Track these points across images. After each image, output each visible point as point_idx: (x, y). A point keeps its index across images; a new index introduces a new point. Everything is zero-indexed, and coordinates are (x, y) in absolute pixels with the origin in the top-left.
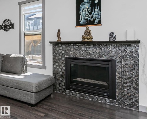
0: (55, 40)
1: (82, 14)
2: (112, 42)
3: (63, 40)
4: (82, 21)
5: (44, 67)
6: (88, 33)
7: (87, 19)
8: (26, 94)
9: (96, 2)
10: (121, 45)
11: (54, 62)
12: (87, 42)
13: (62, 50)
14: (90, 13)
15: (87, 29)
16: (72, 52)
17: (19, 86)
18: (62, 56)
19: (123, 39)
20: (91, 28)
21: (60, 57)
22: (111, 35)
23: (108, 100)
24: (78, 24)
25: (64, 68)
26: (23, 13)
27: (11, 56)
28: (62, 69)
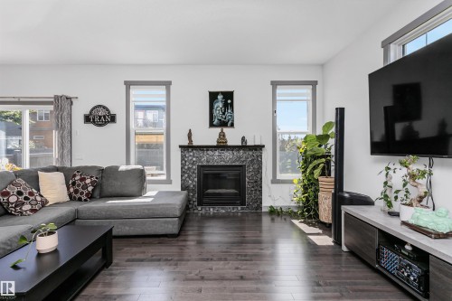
0: (186, 143)
1: (216, 113)
2: (244, 147)
3: (195, 144)
4: (216, 122)
5: (169, 181)
6: (222, 135)
7: (220, 120)
8: (166, 222)
9: (229, 101)
10: (250, 150)
11: (183, 173)
12: (222, 146)
13: (194, 156)
14: (224, 114)
15: (222, 131)
16: (205, 158)
17: (151, 213)
18: (193, 164)
19: (253, 144)
20: (225, 130)
21: (190, 166)
22: (243, 139)
23: (239, 208)
24: (212, 125)
25: (196, 179)
26: (132, 99)
27: (120, 169)
28: (193, 181)
